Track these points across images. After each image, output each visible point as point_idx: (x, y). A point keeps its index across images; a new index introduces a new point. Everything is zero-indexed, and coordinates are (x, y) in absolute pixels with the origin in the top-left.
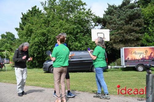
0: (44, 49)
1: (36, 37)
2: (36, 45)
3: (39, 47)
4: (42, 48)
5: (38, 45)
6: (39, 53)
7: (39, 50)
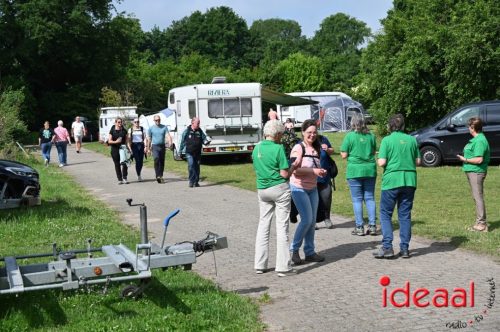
0: (432, 91)
1: (409, 55)
2: (407, 81)
3: (418, 87)
4: (428, 89)
5: (412, 81)
6: (420, 104)
7: (417, 96)
